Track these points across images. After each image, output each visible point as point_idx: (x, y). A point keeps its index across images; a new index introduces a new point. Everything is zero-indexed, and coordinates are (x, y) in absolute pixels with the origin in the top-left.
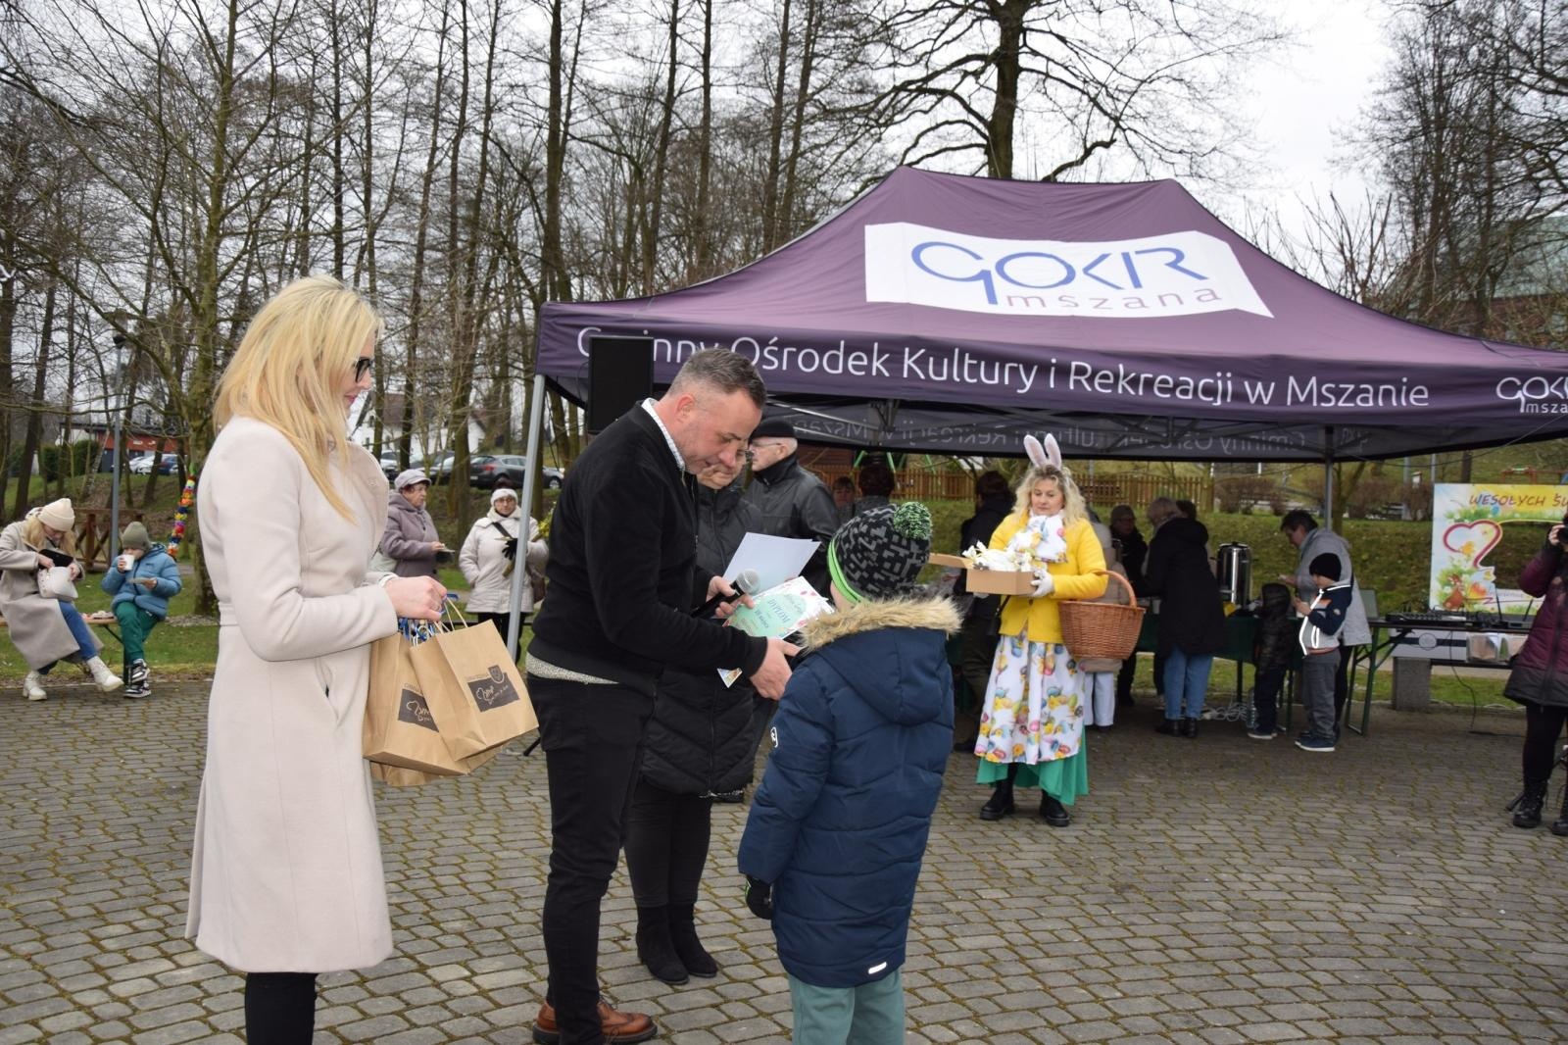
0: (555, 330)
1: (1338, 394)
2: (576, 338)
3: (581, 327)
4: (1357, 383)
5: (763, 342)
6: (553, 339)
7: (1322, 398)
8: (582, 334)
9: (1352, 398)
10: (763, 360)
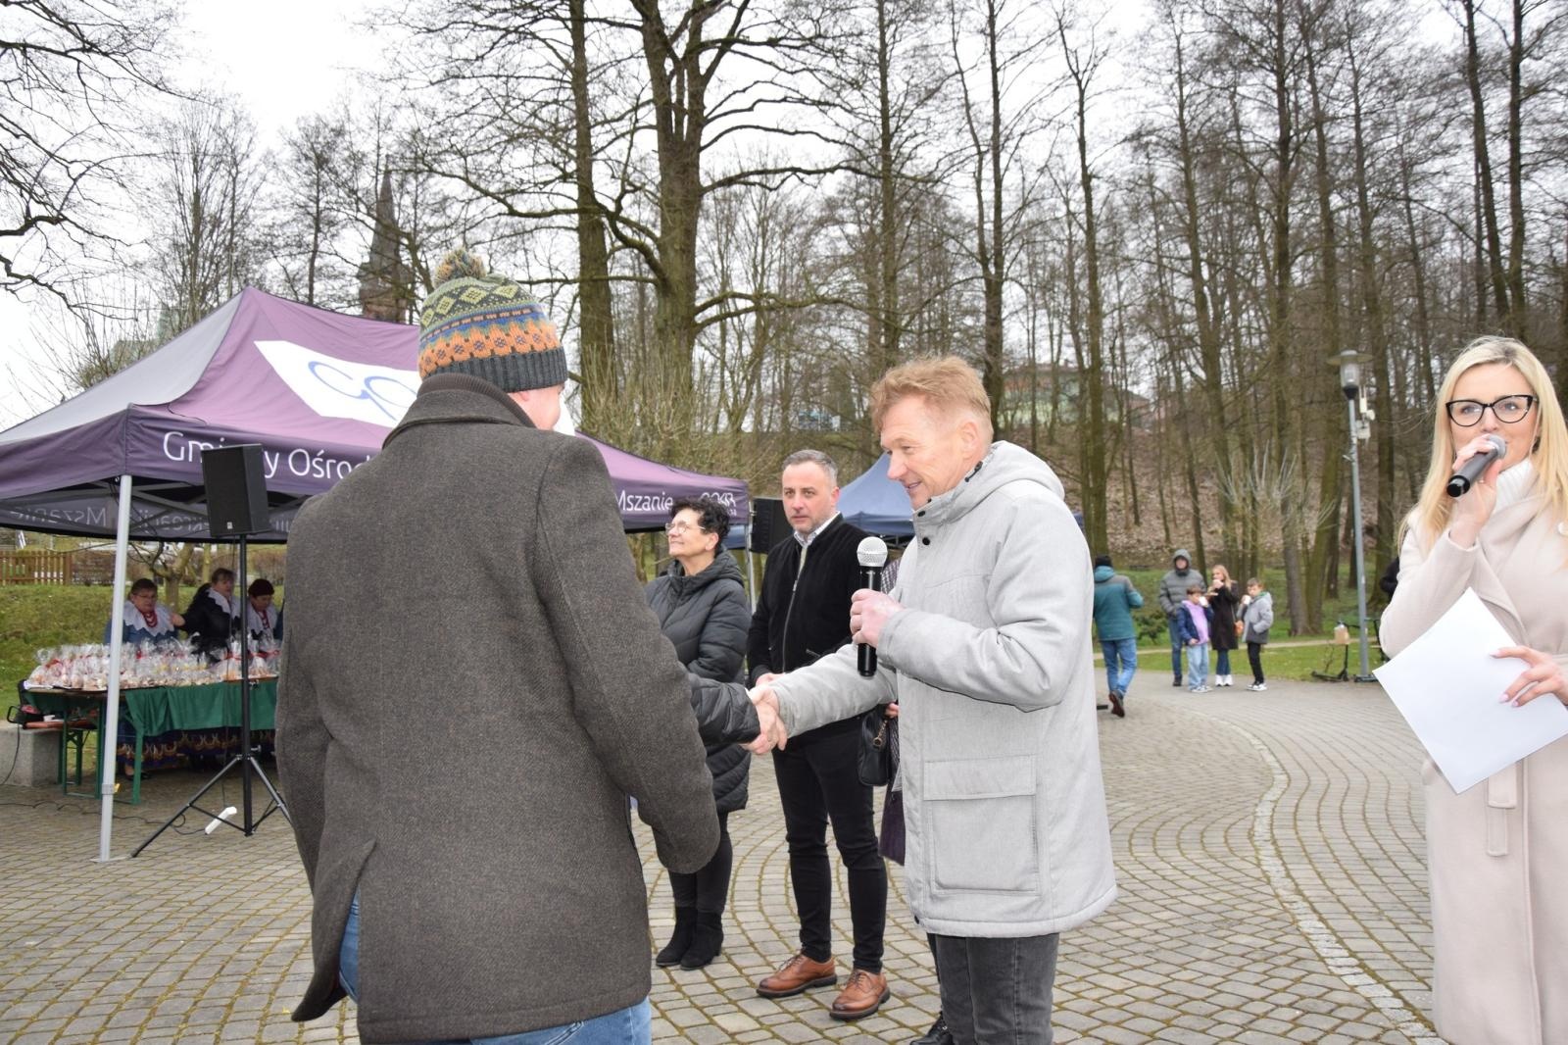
0: (142, 433)
1: (634, 501)
2: (162, 441)
3: (166, 431)
4: (644, 495)
5: (313, 455)
6: (141, 441)
7: (628, 506)
8: (167, 437)
9: (640, 506)
10: (312, 467)
